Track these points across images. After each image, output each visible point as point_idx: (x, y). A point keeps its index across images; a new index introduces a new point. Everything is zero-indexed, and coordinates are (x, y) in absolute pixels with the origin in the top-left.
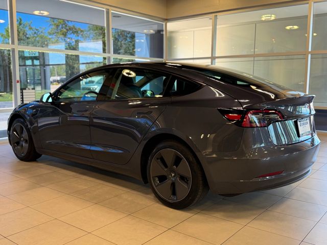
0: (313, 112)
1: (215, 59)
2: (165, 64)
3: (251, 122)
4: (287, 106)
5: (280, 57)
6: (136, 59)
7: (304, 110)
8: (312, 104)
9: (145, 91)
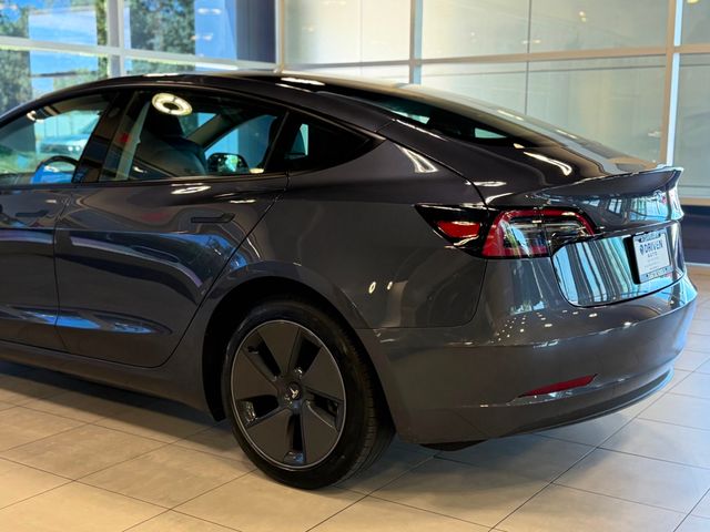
0: (678, 214)
1: (420, 66)
2: (278, 79)
3: (507, 244)
4: (606, 198)
5: (598, 63)
6: (199, 65)
7: (652, 207)
8: (673, 192)
9: (222, 156)
